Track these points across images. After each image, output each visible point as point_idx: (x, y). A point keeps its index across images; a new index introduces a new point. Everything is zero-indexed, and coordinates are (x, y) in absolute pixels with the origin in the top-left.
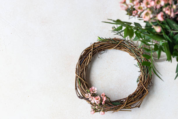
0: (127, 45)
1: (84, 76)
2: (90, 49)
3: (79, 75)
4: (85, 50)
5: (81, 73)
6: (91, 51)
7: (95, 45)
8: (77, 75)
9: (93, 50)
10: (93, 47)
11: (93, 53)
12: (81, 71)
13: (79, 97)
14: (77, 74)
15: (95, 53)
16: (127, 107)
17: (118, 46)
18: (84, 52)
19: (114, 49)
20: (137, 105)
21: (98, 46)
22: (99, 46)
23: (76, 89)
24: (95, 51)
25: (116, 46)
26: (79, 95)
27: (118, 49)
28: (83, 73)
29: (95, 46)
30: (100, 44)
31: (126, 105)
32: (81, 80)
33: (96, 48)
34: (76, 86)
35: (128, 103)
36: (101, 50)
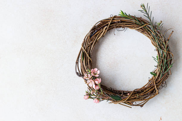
0: (152, 31)
1: (91, 51)
2: (107, 22)
3: (85, 49)
4: (101, 21)
5: (89, 46)
6: (108, 24)
7: (115, 19)
8: (83, 48)
9: (111, 24)
10: (112, 21)
11: (110, 27)
12: (89, 44)
13: (77, 73)
14: (83, 46)
15: (112, 28)
17: (141, 28)
18: (100, 23)
19: (136, 30)
20: (140, 104)
21: (117, 21)
22: (119, 22)
23: (77, 63)
24: (113, 26)
25: (139, 27)
26: (78, 71)
27: (140, 31)
28: (91, 48)
29: (114, 20)
30: (121, 20)
31: (128, 100)
32: (86, 55)
33: (114, 23)
34: (77, 60)
35: (131, 99)
36: (120, 27)
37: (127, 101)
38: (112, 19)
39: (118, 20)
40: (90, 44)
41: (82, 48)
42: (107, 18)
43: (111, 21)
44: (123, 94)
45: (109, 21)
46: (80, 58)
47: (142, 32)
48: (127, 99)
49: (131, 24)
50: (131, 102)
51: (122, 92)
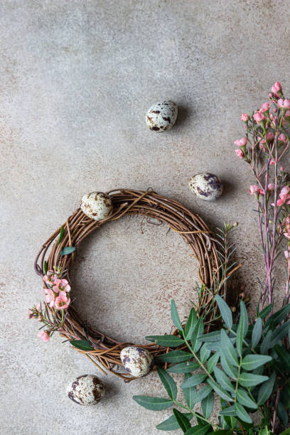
1: (80, 236)
2: (134, 197)
3: (70, 227)
4: (123, 191)
5: (80, 227)
6: (133, 201)
7: (151, 197)
8: (67, 225)
9: (140, 203)
10: (142, 199)
11: (133, 208)
12: (82, 223)
13: (36, 266)
14: (69, 222)
15: (138, 212)
16: (102, 359)
17: (190, 235)
18: (119, 192)
19: (180, 234)
21: (152, 202)
22: (153, 206)
23: (45, 247)
24: (140, 208)
25: (187, 231)
26: (39, 263)
27: (186, 240)
28: (83, 230)
29: (148, 198)
30: (159, 204)
31: (104, 355)
32: (68, 239)
33: (146, 204)
34: (48, 242)
35: (111, 356)
36: (154, 216)
37: (103, 357)
38: (144, 194)
39: (155, 201)
40: (85, 223)
41: (65, 225)
42: (136, 189)
43: (140, 197)
44: (103, 340)
45: (137, 195)
46: (54, 242)
47: (190, 243)
48: (105, 352)
49: (175, 219)
50: (109, 363)
51: (103, 337)
